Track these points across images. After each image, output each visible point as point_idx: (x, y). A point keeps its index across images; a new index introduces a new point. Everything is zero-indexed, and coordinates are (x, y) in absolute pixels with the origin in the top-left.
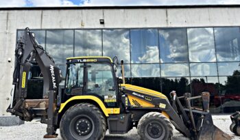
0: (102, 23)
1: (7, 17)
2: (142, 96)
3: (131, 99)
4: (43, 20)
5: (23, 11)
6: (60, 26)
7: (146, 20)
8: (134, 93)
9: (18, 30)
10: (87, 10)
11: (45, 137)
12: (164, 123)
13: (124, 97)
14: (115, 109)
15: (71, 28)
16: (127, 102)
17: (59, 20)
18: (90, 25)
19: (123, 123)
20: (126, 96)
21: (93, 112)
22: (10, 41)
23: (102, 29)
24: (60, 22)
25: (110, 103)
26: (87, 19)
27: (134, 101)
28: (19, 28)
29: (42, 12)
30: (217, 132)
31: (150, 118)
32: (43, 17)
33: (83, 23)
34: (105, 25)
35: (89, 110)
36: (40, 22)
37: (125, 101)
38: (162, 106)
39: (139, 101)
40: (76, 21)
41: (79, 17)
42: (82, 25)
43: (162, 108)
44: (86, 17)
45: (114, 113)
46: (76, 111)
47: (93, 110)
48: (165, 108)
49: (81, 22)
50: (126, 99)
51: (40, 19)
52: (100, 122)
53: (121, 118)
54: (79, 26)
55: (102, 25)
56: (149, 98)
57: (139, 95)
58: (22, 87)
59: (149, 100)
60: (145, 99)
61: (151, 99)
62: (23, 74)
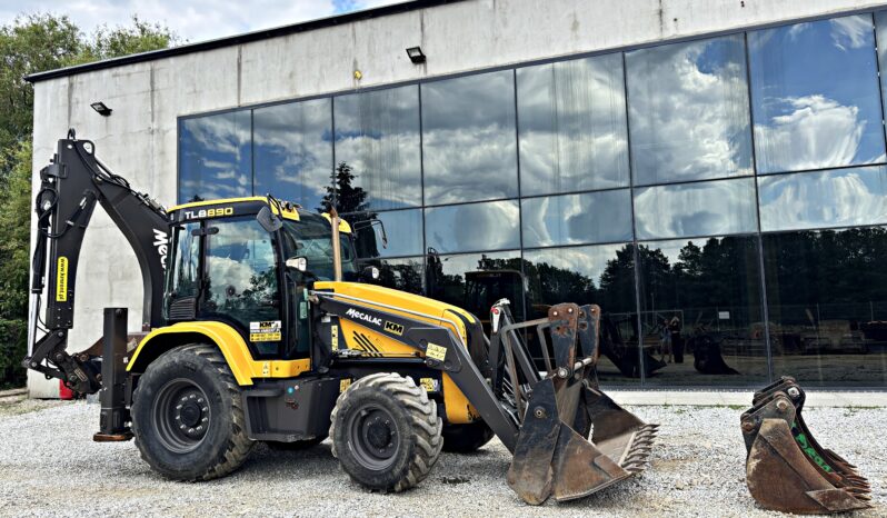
0: (419, 60)
1: (152, 82)
2: (376, 321)
3: (349, 330)
4: (243, 75)
6: (293, 89)
7: (575, 26)
8: (351, 312)
9: (181, 120)
10: (369, 22)
11: (97, 438)
12: (396, 409)
13: (329, 325)
14: (276, 363)
15: (323, 90)
16: (335, 341)
17: (287, 71)
18: (383, 73)
19: (294, 406)
20: (335, 321)
21: (207, 372)
22: (163, 153)
23: (419, 82)
24: (291, 75)
25: (265, 344)
26: (371, 55)
27: (357, 337)
28: (184, 113)
29: (240, 51)
30: (575, 450)
31: (360, 394)
32: (244, 67)
33: (359, 68)
34: (429, 64)
35: (196, 366)
36: (236, 87)
37: (330, 336)
38: (436, 353)
39: (372, 336)
40: (336, 66)
41: (345, 50)
42: (355, 77)
43: (433, 361)
44: (366, 49)
45: (274, 376)
46: (165, 369)
47: (206, 364)
48: (442, 359)
49: (351, 70)
50: (334, 329)
51: (236, 75)
52: (224, 400)
53: (290, 390)
54: (346, 83)
55: (418, 66)
56: (395, 327)
57: (367, 318)
58: (58, 299)
59: (395, 332)
60: (385, 329)
61: (400, 328)
62: (60, 262)
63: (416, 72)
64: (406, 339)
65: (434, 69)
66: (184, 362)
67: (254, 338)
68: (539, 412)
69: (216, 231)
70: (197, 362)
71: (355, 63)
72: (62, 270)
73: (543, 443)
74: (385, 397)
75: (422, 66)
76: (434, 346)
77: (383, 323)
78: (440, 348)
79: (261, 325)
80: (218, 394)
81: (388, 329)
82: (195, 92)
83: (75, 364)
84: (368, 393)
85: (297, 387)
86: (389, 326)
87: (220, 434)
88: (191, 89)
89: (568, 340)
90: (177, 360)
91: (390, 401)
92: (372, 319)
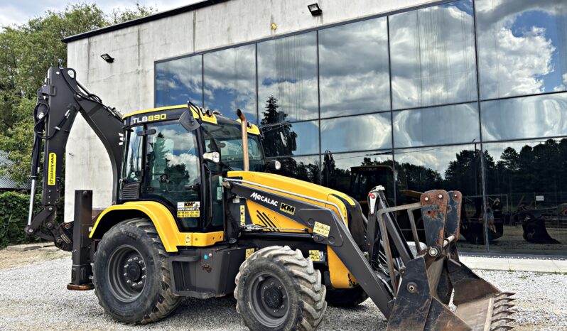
0: (317, 13)
1: (139, 39)
2: (274, 203)
3: (253, 209)
4: (197, 31)
5: (163, 21)
6: (229, 39)
8: (254, 195)
9: (156, 63)
11: (69, 288)
13: (238, 205)
14: (195, 234)
15: (250, 39)
16: (243, 217)
17: (226, 27)
18: (291, 25)
19: (209, 269)
21: (144, 240)
22: (145, 86)
23: (317, 29)
24: (229, 29)
25: (188, 219)
26: (283, 12)
27: (260, 215)
28: (159, 58)
29: (195, 15)
31: (258, 263)
32: (197, 25)
33: (275, 21)
34: (324, 16)
35: (136, 236)
36: (192, 39)
37: (240, 213)
38: (321, 230)
39: (271, 215)
40: (259, 21)
41: (265, 10)
42: (272, 28)
43: (319, 236)
44: (279, 7)
45: (194, 245)
46: (115, 237)
47: (143, 234)
48: (327, 235)
49: (269, 22)
51: (192, 31)
52: (155, 263)
53: (206, 257)
54: (267, 33)
55: (316, 18)
56: (289, 207)
57: (266, 200)
58: (49, 183)
59: (289, 212)
60: (281, 209)
61: (293, 209)
62: (50, 157)
63: (315, 22)
64: (297, 218)
65: (327, 19)
66: (128, 233)
67: (180, 215)
68: (412, 287)
69: (153, 132)
70: (137, 233)
71: (272, 18)
72: (52, 162)
73: (416, 315)
74: (277, 267)
75: (319, 17)
76: (320, 225)
77: (279, 204)
78: (325, 226)
79: (185, 205)
80: (152, 258)
81: (283, 210)
82: (166, 44)
83: (61, 231)
84: (264, 262)
85: (210, 255)
86: (283, 207)
87: (153, 289)
88: (163, 42)
89: (438, 223)
90: (123, 231)
91: (282, 271)
92: (270, 201)
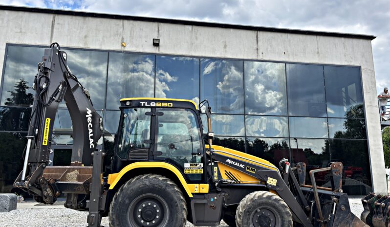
0: (156, 44)
3: (223, 170)
4: (55, 30)
6: (85, 44)
7: (225, 47)
8: (228, 161)
9: (8, 45)
10: (131, 22)
13: (212, 167)
14: (202, 185)
15: (104, 48)
16: (216, 174)
17: (84, 35)
18: (137, 47)
19: (214, 208)
20: (216, 164)
21: (168, 190)
23: (155, 55)
24: (86, 37)
25: (193, 175)
26: (132, 37)
28: (11, 42)
29: (54, 18)
30: (356, 224)
32: (56, 26)
33: (125, 41)
34: (160, 48)
35: (162, 187)
36: (50, 35)
38: (272, 182)
40: (112, 38)
41: (117, 32)
42: (122, 45)
43: (271, 186)
44: (129, 33)
45: (201, 192)
46: (139, 188)
47: (167, 185)
48: (275, 185)
49: (120, 40)
50: (215, 169)
51: (50, 29)
52: (179, 205)
53: (212, 200)
54: (117, 47)
55: (155, 47)
56: (252, 169)
57: (236, 164)
58: (43, 144)
59: (251, 171)
60: (246, 170)
61: (254, 170)
62: (46, 121)
63: (154, 50)
64: (257, 175)
65: (163, 50)
66: (153, 185)
67: (187, 172)
68: (343, 208)
69: (162, 114)
70: (162, 184)
71: (123, 39)
72: (47, 126)
73: (345, 221)
75: (157, 48)
76: (271, 179)
77: (245, 167)
78: (274, 180)
79: (191, 165)
80: (176, 202)
81: (248, 170)
82: (21, 32)
83: (47, 186)
86: (248, 168)
87: (177, 224)
88: (19, 31)
89: (339, 177)
90: (147, 183)
92: (239, 165)
